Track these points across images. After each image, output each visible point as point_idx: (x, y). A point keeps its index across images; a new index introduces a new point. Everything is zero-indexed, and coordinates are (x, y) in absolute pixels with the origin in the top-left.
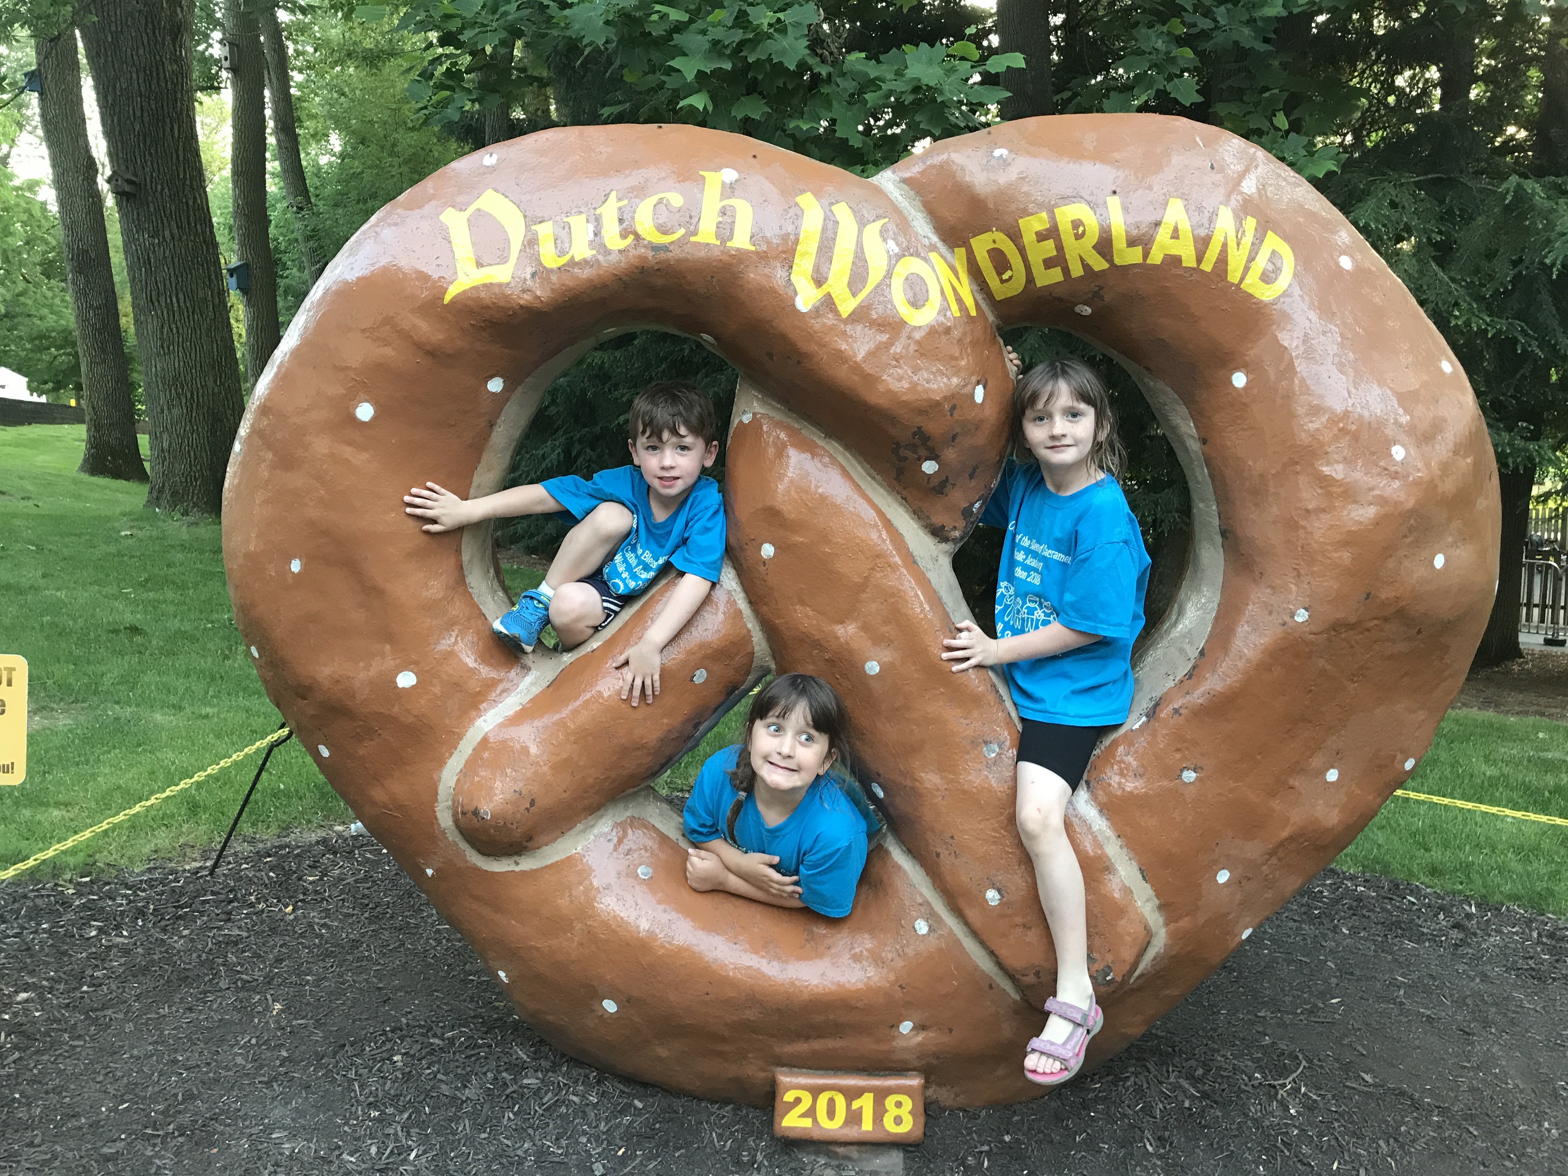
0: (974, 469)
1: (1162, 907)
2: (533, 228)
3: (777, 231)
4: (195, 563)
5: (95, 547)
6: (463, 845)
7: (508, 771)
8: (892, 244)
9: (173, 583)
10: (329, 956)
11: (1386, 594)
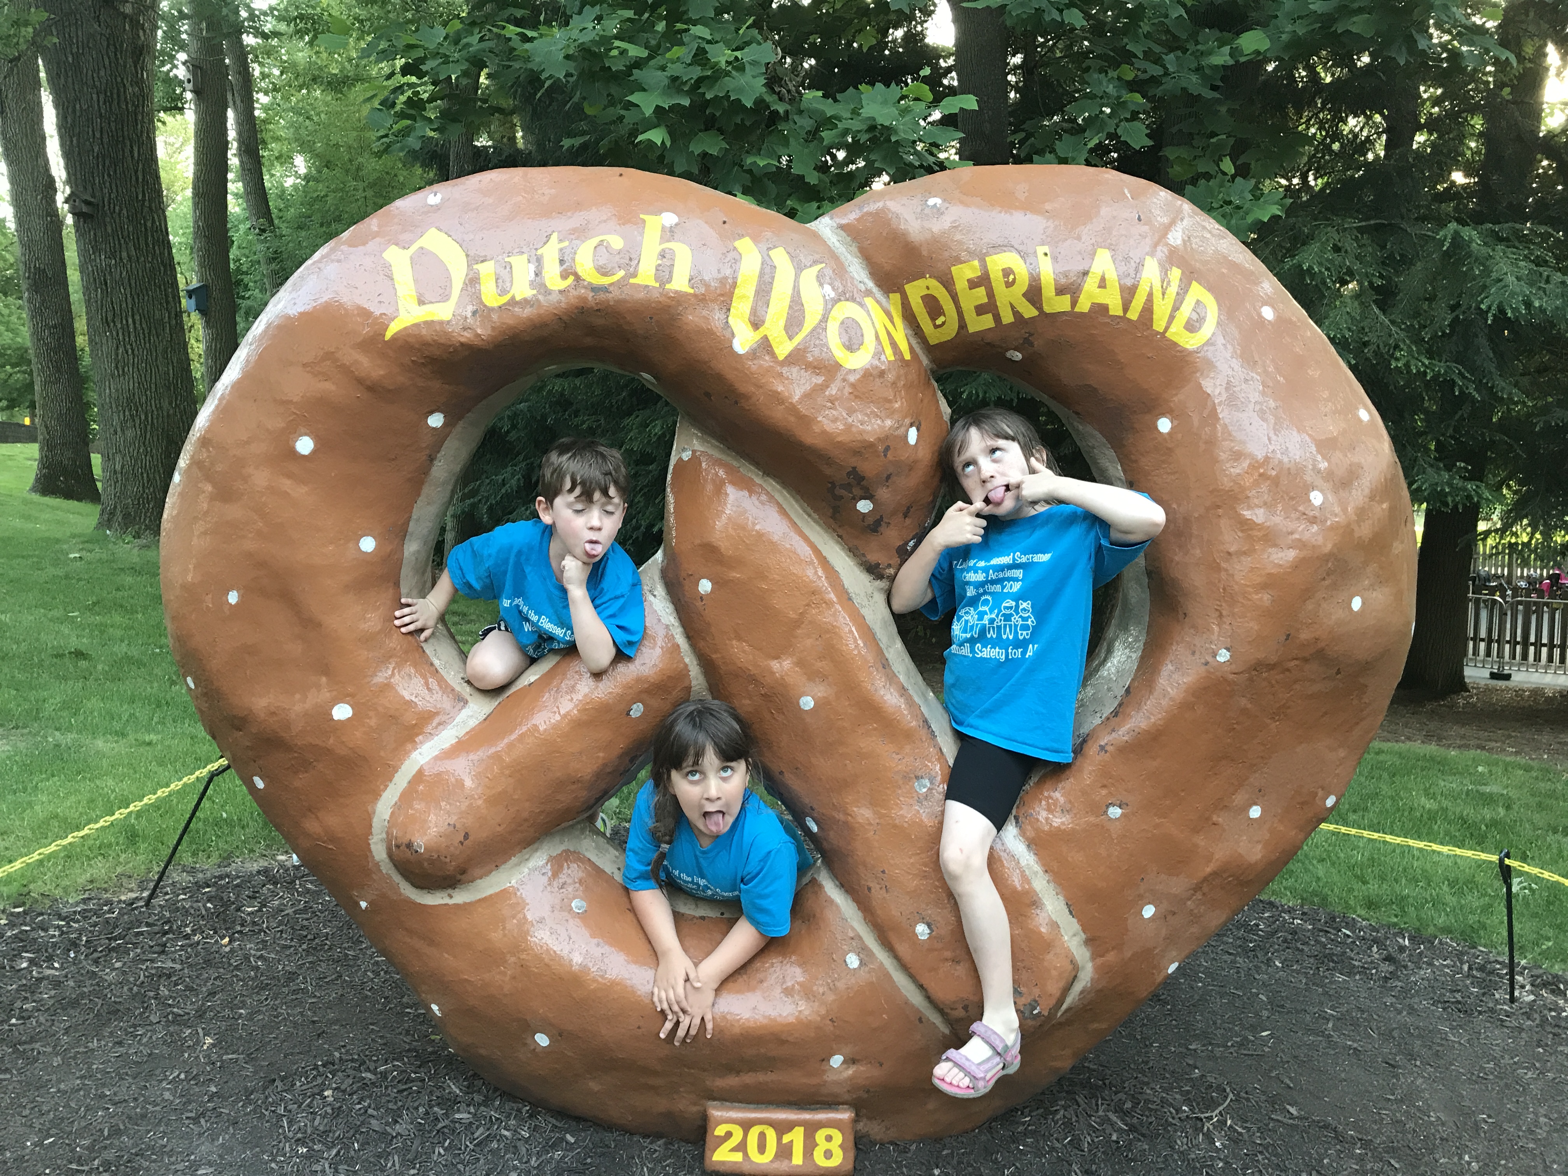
0: (908, 508)
1: (1090, 942)
2: (475, 267)
3: (716, 275)
4: (145, 587)
5: (42, 569)
6: (397, 878)
7: (443, 804)
8: (828, 289)
9: (121, 606)
10: (263, 989)
11: (1305, 635)
